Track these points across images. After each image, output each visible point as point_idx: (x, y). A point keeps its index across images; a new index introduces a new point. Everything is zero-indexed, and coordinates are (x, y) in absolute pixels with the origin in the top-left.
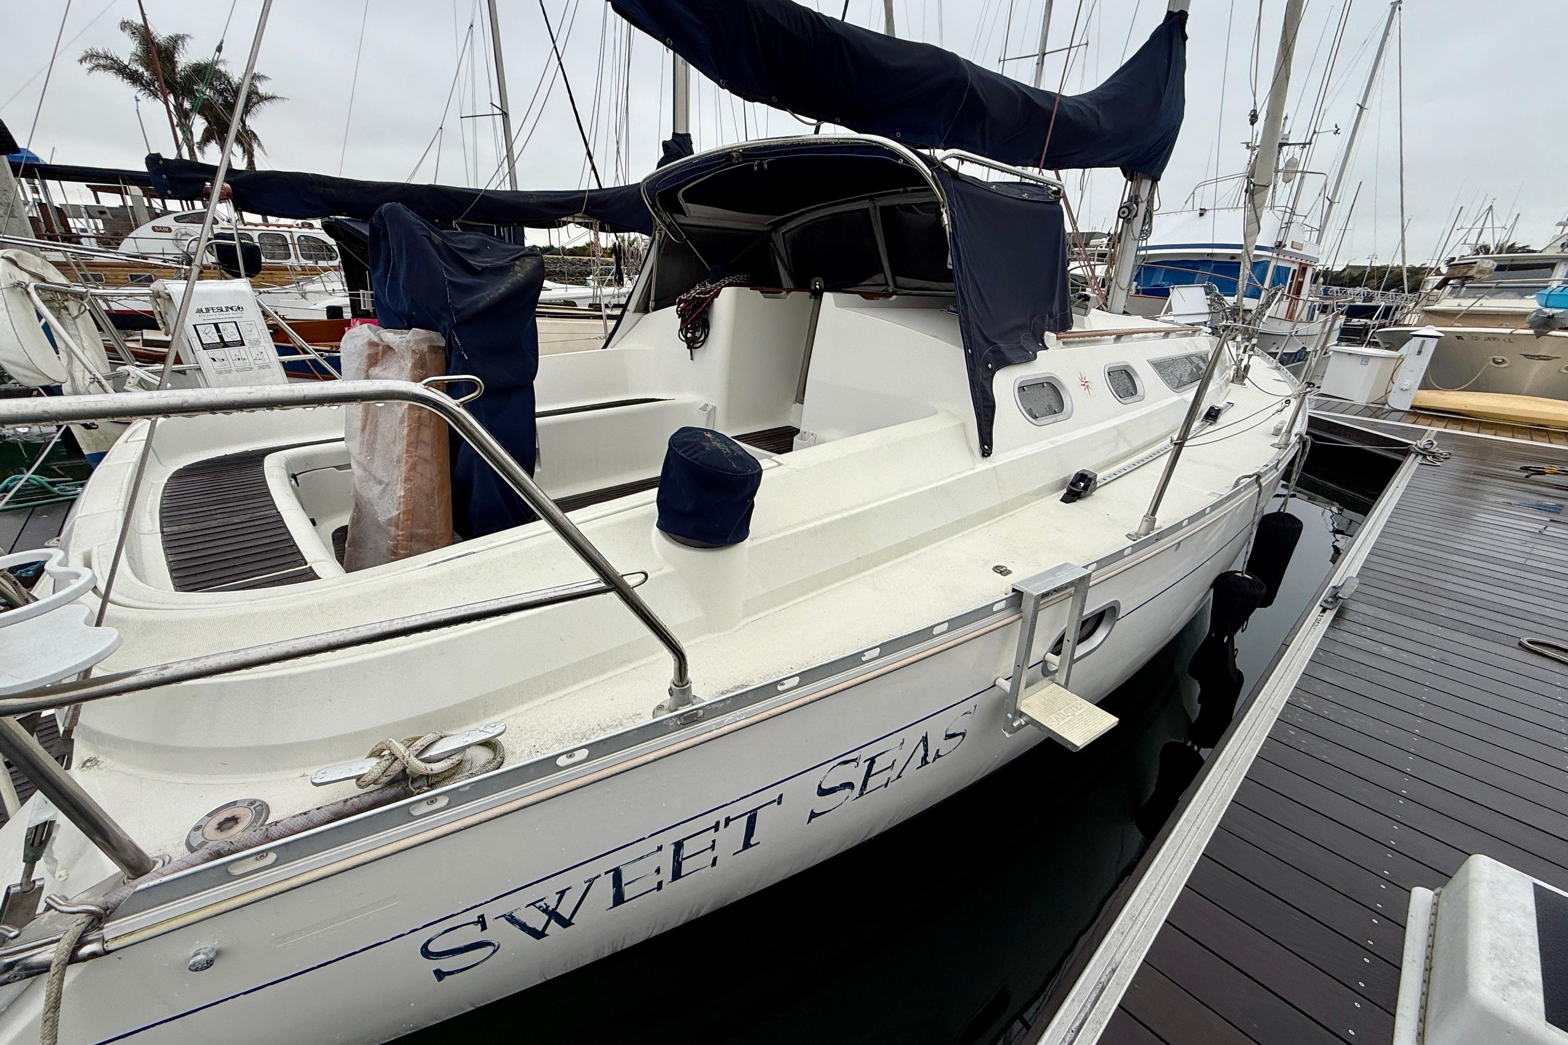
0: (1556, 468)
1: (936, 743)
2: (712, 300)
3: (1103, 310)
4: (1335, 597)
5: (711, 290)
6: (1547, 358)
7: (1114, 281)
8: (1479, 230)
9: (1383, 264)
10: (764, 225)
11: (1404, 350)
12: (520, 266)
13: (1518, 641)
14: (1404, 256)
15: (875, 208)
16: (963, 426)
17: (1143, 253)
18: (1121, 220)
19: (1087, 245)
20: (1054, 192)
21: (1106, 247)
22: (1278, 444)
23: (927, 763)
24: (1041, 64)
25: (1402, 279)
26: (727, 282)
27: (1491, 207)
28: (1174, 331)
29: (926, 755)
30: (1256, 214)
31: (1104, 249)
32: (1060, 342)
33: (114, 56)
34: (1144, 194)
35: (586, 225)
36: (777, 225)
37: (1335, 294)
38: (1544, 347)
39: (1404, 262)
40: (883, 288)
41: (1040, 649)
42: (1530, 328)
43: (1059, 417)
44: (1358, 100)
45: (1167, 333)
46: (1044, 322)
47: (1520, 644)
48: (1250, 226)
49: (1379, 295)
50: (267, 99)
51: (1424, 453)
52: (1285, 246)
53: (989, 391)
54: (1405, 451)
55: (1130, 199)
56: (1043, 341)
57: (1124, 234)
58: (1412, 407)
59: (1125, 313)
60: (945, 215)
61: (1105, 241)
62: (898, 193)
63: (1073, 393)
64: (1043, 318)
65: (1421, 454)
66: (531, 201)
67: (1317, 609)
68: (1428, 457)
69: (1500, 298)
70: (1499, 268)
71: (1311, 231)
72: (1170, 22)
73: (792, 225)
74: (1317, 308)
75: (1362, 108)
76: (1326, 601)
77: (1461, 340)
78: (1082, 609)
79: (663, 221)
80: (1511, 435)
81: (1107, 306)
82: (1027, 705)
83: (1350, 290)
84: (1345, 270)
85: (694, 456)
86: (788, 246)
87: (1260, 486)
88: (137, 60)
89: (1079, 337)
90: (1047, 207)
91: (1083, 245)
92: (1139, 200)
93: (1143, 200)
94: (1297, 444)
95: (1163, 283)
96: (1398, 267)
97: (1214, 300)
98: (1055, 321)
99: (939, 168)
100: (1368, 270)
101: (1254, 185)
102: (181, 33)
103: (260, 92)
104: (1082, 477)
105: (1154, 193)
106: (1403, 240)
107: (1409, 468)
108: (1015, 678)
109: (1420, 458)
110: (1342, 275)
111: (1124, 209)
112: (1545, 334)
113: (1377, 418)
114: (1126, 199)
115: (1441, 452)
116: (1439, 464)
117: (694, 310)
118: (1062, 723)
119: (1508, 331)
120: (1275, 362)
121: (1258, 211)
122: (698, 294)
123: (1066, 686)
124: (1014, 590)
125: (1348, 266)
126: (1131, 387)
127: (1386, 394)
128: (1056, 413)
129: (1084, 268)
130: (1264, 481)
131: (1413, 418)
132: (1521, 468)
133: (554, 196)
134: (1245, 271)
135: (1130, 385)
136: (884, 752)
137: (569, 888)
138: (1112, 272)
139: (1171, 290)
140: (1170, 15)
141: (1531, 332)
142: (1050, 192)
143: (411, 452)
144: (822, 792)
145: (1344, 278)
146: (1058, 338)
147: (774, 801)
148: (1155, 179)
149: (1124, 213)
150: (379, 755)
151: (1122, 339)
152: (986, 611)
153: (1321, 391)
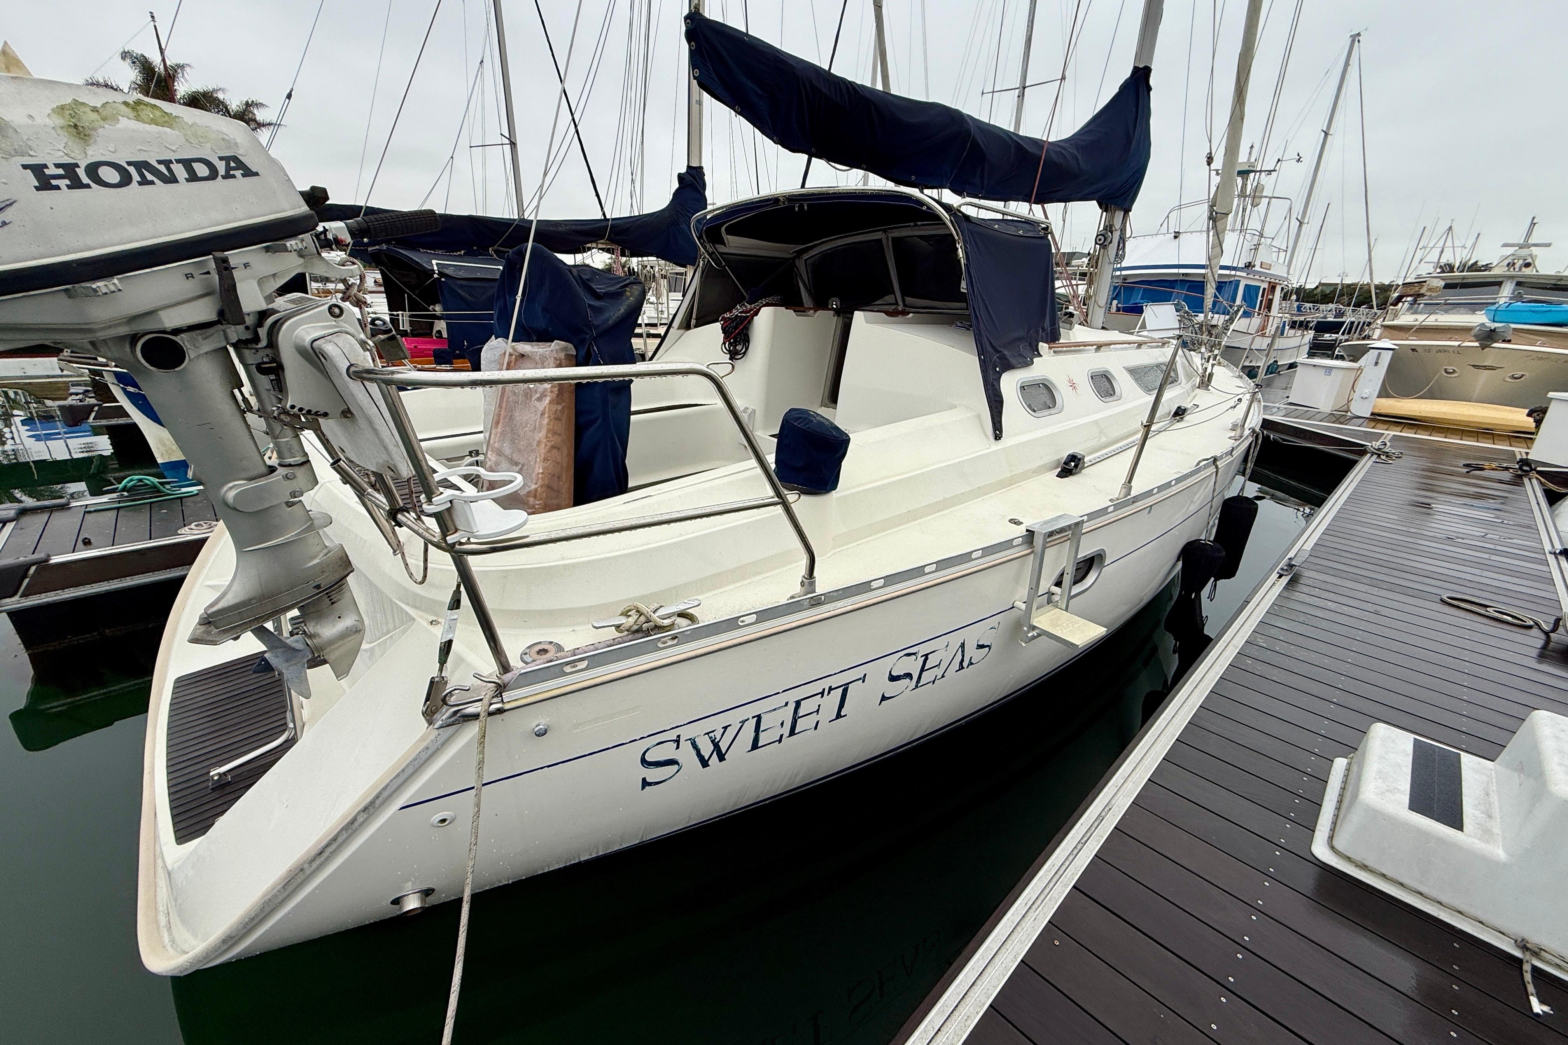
0: (1494, 465)
1: (971, 651)
2: (752, 318)
3: (1084, 325)
4: (1291, 566)
5: (751, 310)
6: (1492, 368)
7: (1093, 299)
8: (1440, 249)
9: (1354, 282)
10: (789, 252)
11: (1362, 362)
12: (630, 292)
13: (1439, 597)
14: (1371, 274)
15: (887, 238)
16: (979, 417)
17: (1118, 273)
18: (1098, 246)
19: (1068, 264)
20: (1043, 229)
21: (1087, 267)
22: (1234, 437)
23: (963, 668)
24: (1021, 96)
25: (1371, 297)
26: (764, 303)
27: (1451, 227)
28: (1145, 343)
29: (962, 660)
30: (1219, 239)
31: (1084, 268)
32: (1052, 351)
33: (114, 84)
34: (1117, 224)
35: (608, 251)
36: (800, 253)
37: (1308, 311)
38: (1489, 358)
39: (1371, 280)
40: (894, 307)
41: (1046, 584)
42: (1477, 341)
43: (1052, 411)
44: (1323, 126)
45: (1140, 345)
46: (1038, 335)
47: (1442, 600)
48: (1214, 250)
49: (1350, 311)
50: (264, 125)
51: (1378, 453)
52: (1254, 266)
53: (997, 387)
54: (1362, 451)
55: (1105, 228)
56: (1038, 351)
57: (1101, 258)
58: (1372, 414)
59: (1103, 328)
60: (960, 250)
61: (1086, 260)
62: (909, 226)
63: (1063, 392)
64: (1037, 332)
65: (1376, 454)
66: (560, 229)
67: (1275, 575)
68: (1382, 456)
69: (1454, 314)
70: (1447, 286)
71: (1279, 252)
72: (1135, 76)
73: (812, 253)
74: (1287, 324)
75: (1326, 134)
76: (1282, 569)
77: (1415, 353)
78: (1077, 553)
79: (707, 251)
80: (1460, 437)
81: (1087, 322)
82: (1039, 622)
83: (1323, 307)
84: (1317, 287)
85: (807, 426)
86: (809, 271)
87: (1217, 467)
88: (136, 89)
89: (1067, 347)
90: (1038, 241)
91: (1064, 265)
92: (1113, 229)
93: (1117, 228)
94: (1250, 437)
95: (1142, 301)
96: (1368, 284)
97: (1184, 316)
98: (1047, 334)
99: (955, 213)
100: (1340, 287)
101: (1216, 213)
102: (182, 63)
103: (258, 119)
104: (1073, 458)
105: (1126, 223)
106: (1370, 260)
107: (1365, 465)
108: (1029, 603)
109: (1375, 456)
110: (1315, 292)
111: (1100, 237)
112: (1488, 346)
113: (1341, 423)
114: (1101, 228)
115: (1393, 451)
116: (1391, 462)
117: (736, 328)
118: (1064, 632)
119: (1456, 343)
120: (1238, 371)
121: (1220, 236)
122: (740, 313)
123: (1066, 610)
124: (1027, 531)
125: (1320, 283)
126: (1110, 389)
127: (1348, 402)
128: (1050, 408)
129: (1067, 288)
130: (1222, 463)
131: (1373, 424)
132: (1464, 465)
133: (581, 224)
134: (1210, 290)
135: (1109, 387)
136: (934, 651)
137: (730, 725)
138: (1091, 292)
139: (1144, 307)
140: (1136, 70)
141: (1477, 344)
142: (1040, 228)
143: (550, 438)
144: (893, 678)
145: (1316, 295)
146: (1050, 348)
147: (861, 679)
148: (1127, 211)
149: (1100, 240)
150: (626, 615)
151: (1102, 349)
152: (1007, 545)
153: (1290, 400)
